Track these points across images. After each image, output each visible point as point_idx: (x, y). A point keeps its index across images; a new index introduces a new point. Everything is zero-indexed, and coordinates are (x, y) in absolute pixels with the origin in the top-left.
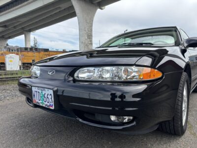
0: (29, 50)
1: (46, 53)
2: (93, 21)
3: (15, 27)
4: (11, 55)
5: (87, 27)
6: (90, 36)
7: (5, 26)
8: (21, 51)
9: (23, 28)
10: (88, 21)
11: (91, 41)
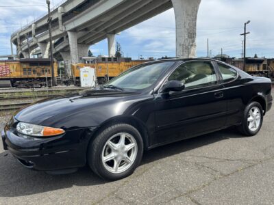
0: (107, 60)
1: (128, 64)
2: (197, 11)
3: (96, 30)
4: (86, 68)
5: (188, 22)
6: (192, 35)
7: (86, 29)
8: (98, 63)
9: (106, 30)
10: (190, 13)
11: (193, 41)
